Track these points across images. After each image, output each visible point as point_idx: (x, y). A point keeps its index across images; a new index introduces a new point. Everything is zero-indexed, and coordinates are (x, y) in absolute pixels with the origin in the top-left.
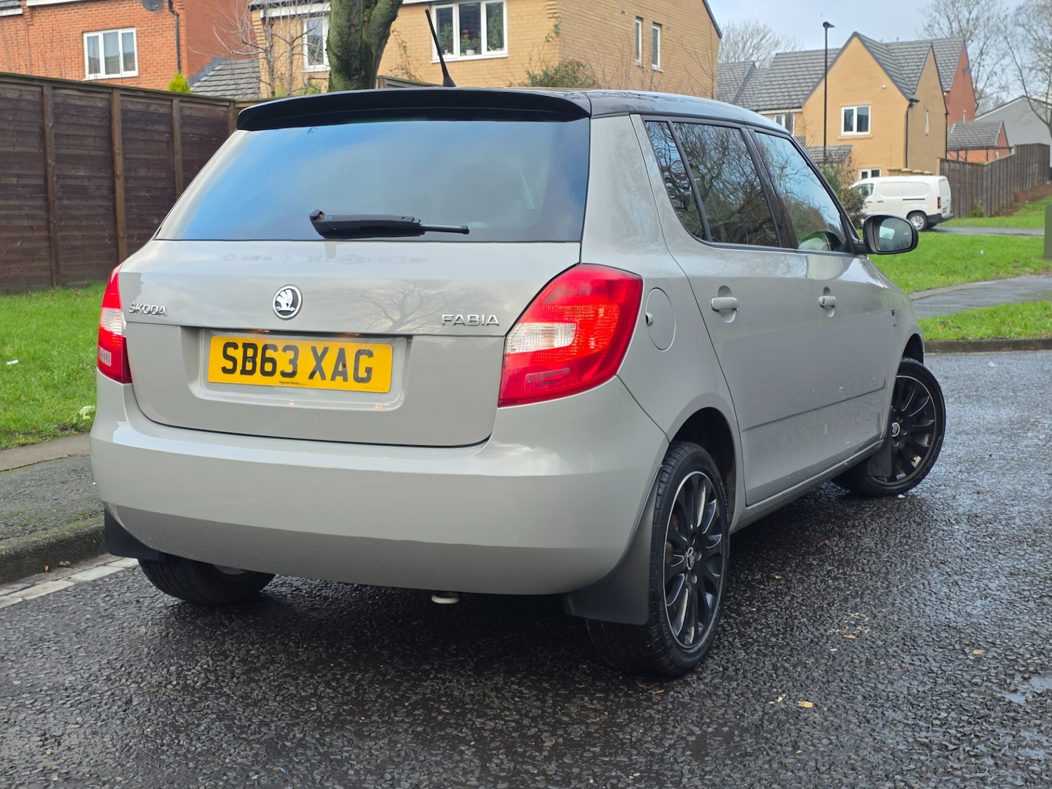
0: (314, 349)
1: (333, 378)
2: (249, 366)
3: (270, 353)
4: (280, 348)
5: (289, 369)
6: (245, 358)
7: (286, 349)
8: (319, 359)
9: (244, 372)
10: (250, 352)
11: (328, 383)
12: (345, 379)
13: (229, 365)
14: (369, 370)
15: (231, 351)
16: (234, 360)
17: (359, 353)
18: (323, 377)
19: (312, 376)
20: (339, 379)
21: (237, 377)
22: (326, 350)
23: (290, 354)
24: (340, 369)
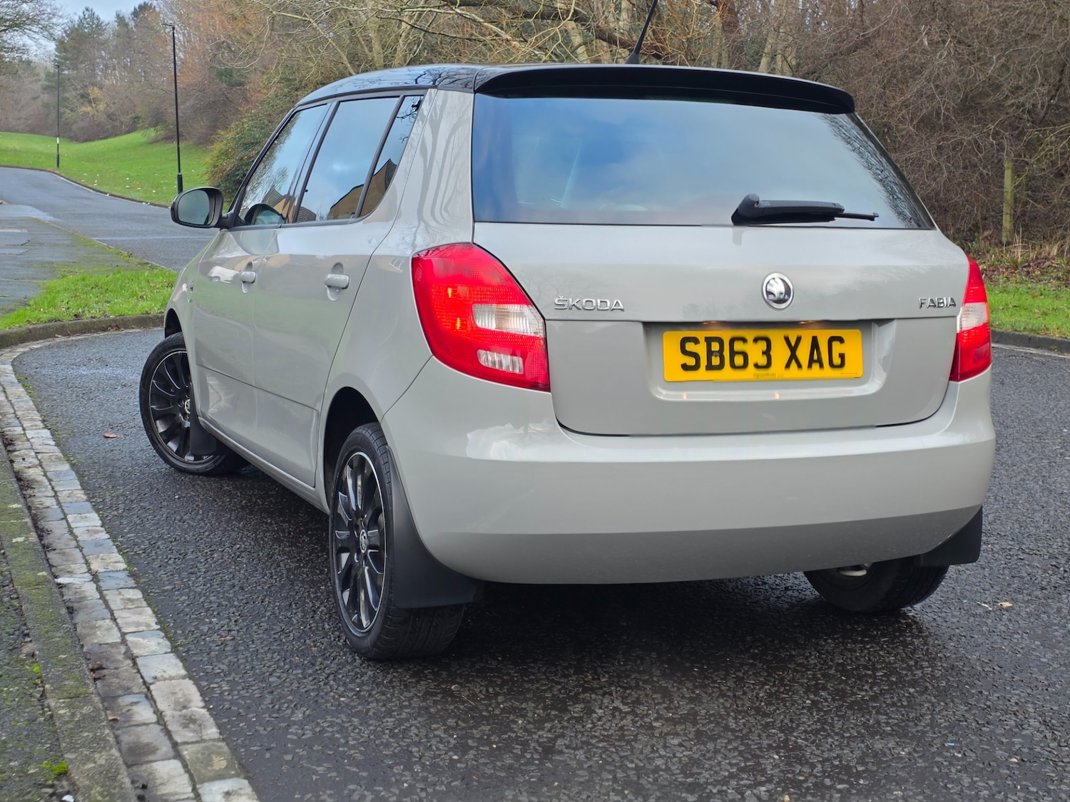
0: (787, 339)
1: (810, 366)
2: (716, 361)
3: (738, 346)
4: (750, 339)
5: (763, 361)
6: (710, 353)
7: (756, 340)
8: (793, 350)
9: (710, 367)
10: (715, 346)
11: (805, 372)
12: (821, 366)
13: (691, 361)
14: (842, 356)
15: (690, 347)
16: (696, 356)
17: (831, 340)
18: (799, 366)
19: (788, 366)
20: (816, 366)
21: (702, 373)
22: (799, 339)
23: (762, 346)
24: (815, 357)
